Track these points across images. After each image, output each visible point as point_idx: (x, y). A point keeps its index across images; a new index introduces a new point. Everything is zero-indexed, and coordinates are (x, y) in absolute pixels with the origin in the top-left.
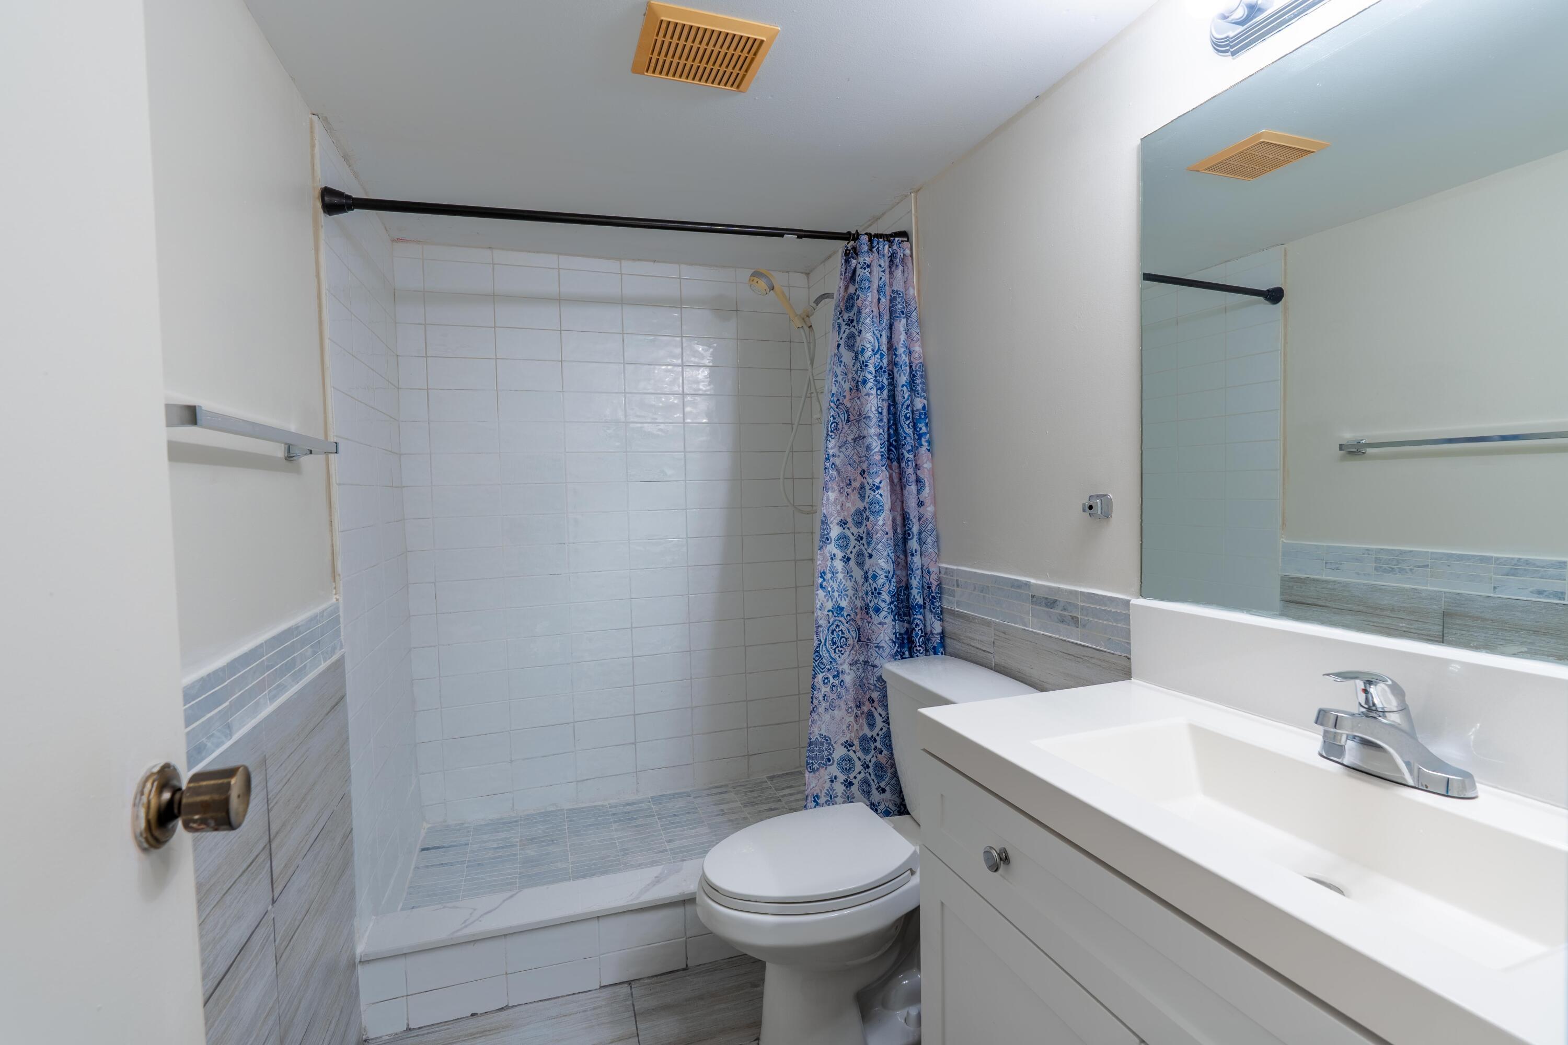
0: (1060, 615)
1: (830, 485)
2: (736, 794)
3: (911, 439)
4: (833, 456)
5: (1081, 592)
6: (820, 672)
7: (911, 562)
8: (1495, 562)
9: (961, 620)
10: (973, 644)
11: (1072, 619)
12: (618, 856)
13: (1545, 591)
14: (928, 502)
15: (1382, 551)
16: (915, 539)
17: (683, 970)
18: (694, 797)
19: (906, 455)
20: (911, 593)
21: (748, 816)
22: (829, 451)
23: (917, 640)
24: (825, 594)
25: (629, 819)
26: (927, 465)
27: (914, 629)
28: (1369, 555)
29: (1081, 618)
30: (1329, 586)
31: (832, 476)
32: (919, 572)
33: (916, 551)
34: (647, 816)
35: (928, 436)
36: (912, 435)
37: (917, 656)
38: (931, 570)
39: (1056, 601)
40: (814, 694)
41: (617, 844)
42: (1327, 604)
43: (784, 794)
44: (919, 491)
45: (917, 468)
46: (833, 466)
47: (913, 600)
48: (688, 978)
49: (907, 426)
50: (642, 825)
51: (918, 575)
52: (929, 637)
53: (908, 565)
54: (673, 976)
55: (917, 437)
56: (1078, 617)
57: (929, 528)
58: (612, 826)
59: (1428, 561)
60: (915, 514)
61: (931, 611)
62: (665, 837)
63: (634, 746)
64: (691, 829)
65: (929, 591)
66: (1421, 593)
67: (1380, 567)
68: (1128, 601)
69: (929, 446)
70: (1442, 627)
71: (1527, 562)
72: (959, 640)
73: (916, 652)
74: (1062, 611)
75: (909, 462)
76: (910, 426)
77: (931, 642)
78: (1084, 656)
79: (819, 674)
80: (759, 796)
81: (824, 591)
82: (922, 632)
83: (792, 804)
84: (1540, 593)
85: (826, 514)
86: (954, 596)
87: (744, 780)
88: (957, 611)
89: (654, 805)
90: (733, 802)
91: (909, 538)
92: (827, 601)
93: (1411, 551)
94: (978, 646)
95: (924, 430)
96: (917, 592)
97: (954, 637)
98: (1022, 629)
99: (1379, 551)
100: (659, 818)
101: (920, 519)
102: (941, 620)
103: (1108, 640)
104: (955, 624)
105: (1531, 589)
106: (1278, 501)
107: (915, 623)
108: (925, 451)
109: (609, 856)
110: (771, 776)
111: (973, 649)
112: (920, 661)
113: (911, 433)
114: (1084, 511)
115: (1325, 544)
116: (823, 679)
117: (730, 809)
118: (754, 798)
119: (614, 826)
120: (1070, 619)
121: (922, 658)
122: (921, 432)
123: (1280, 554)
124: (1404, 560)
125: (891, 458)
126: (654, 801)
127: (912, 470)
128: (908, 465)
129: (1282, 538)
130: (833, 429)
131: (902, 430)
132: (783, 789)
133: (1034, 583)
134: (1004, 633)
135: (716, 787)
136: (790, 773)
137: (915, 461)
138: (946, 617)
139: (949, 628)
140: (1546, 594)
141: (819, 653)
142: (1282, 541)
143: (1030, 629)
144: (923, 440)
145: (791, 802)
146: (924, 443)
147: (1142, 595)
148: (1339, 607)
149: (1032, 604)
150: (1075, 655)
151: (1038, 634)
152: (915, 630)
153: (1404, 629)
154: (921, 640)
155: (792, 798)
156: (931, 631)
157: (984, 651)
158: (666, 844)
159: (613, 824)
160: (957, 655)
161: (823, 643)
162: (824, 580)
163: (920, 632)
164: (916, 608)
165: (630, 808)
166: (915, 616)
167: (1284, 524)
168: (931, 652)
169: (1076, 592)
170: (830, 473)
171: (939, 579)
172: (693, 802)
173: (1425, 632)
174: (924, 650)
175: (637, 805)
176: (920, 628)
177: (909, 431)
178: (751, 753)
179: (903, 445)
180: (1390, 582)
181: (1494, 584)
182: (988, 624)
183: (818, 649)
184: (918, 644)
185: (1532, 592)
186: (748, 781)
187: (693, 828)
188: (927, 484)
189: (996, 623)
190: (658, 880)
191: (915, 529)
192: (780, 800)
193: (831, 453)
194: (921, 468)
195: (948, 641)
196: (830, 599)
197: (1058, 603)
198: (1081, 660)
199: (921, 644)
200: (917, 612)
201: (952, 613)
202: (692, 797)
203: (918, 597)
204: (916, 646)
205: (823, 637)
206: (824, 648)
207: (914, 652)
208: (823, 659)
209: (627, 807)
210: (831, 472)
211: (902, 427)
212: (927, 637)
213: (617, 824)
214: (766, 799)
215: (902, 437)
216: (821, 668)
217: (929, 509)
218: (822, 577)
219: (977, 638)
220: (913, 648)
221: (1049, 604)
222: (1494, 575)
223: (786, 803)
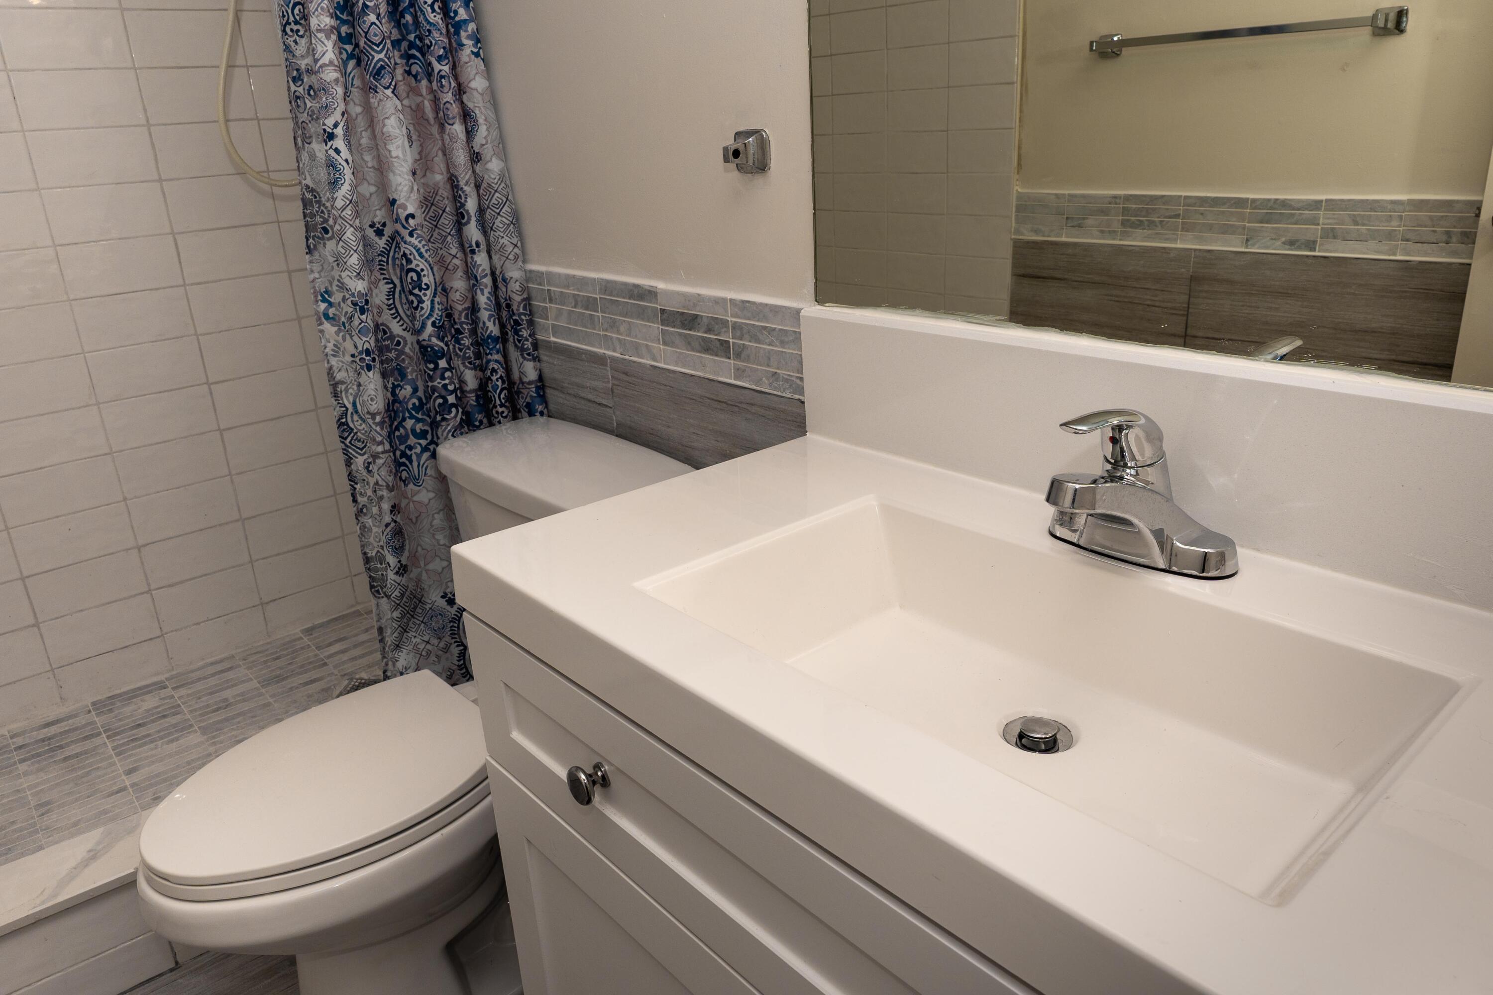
0: (704, 339)
1: (312, 130)
2: (249, 668)
3: (441, 33)
4: (308, 71)
5: (731, 300)
6: (357, 455)
7: (472, 264)
8: (1251, 205)
9: (561, 357)
10: (583, 395)
11: (721, 344)
12: (33, 818)
13: (1297, 241)
14: (487, 152)
15: (1131, 198)
16: (473, 222)
17: (171, 970)
18: (172, 688)
19: (437, 67)
20: (478, 318)
21: (271, 700)
22: (298, 62)
23: (497, 396)
24: (336, 328)
25: (52, 750)
26: (478, 84)
27: (489, 379)
28: (1116, 204)
29: (733, 342)
30: (1070, 251)
31: (313, 111)
32: (488, 281)
33: (478, 245)
34: (86, 738)
35: (472, 27)
36: (441, 25)
37: (499, 422)
38: (508, 275)
39: (696, 318)
40: (355, 489)
41: (30, 798)
42: (1066, 276)
43: (333, 652)
44: (470, 134)
45: (460, 91)
46: (312, 93)
47: (483, 329)
48: (180, 981)
49: (429, 9)
50: (77, 755)
51: (486, 286)
52: (518, 388)
53: (470, 270)
54: (153, 985)
55: (452, 30)
56: (729, 342)
57: (494, 201)
58: (17, 768)
59: (1180, 209)
60: (467, 177)
61: (516, 346)
62: (120, 766)
63: (36, 629)
64: (169, 742)
65: (509, 311)
66: (1169, 253)
67: (1128, 220)
68: (798, 311)
69: (475, 45)
70: (1187, 297)
71: (1284, 204)
72: (561, 390)
73: (496, 416)
74: (705, 332)
75: (443, 80)
76: (436, 7)
77: (522, 397)
78: (741, 403)
79: (357, 458)
80: (289, 664)
81: (332, 325)
82: (503, 382)
83: (345, 666)
84: (1291, 243)
85: (311, 185)
86: (547, 319)
87: (261, 643)
88: (555, 343)
89: (98, 715)
90: (244, 682)
91: (464, 221)
92: (344, 339)
93: (1163, 196)
94: (590, 396)
95: (462, 14)
96: (487, 316)
97: (554, 386)
98: (652, 366)
99: (1128, 198)
100: (108, 737)
101: (477, 187)
102: (537, 359)
103: (773, 375)
104: (553, 364)
105: (1283, 239)
106: (1014, 130)
107: (491, 367)
108: (469, 56)
109: (13, 823)
110: (308, 628)
111: (583, 402)
112: (504, 432)
113: (440, 22)
114: (726, 160)
115: (1067, 192)
116: (366, 465)
117: (238, 695)
118: (281, 668)
119: (23, 767)
120: (718, 345)
121: (508, 424)
122: (457, 19)
123: (1014, 209)
124: (1154, 209)
125: (414, 73)
126: (98, 709)
127: (450, 94)
128: (442, 86)
129: (1017, 185)
130: (298, 18)
131: (422, 16)
132: (330, 645)
133: (662, 289)
134: (626, 374)
135: (212, 664)
136: (340, 617)
137: (456, 77)
138: (543, 354)
139: (547, 372)
140: (1298, 244)
141: (348, 425)
142: (1017, 190)
143: (662, 365)
144: (463, 34)
145: (344, 663)
146: (465, 41)
147: (821, 298)
148: (1079, 279)
149: (662, 325)
150: (729, 402)
151: (674, 372)
152: (492, 380)
153: (1148, 302)
154: (502, 396)
155: (345, 657)
156: (520, 379)
157: (600, 404)
158: (124, 777)
159: (19, 765)
160: (562, 416)
161: (351, 410)
162: (331, 305)
163: (499, 383)
164: (488, 343)
165: (53, 730)
166: (489, 357)
167: (1019, 165)
168: (525, 414)
169: (724, 300)
170: (308, 106)
171: (524, 289)
172: (173, 697)
173: (1169, 305)
174: (509, 412)
175: (66, 723)
176: (498, 376)
177: (436, 18)
178: (266, 600)
179: (429, 47)
180: (1137, 240)
181: (1247, 235)
182: (601, 360)
183: (344, 420)
184: (498, 402)
185: (1284, 243)
186: (268, 643)
187: (172, 741)
188: (481, 120)
189: (613, 359)
190: (93, 856)
191: (471, 205)
192: (325, 664)
193: (303, 67)
194: (468, 90)
195: (549, 392)
196: (348, 337)
197: (699, 320)
198: (736, 409)
199: (503, 401)
200: (491, 349)
201: (549, 346)
202: (170, 689)
203: (490, 325)
204: (495, 407)
205: (348, 401)
206: (356, 417)
207: (493, 416)
208: (359, 434)
209: (46, 730)
210: (309, 104)
211: (422, 11)
212: (512, 388)
213: (29, 763)
214: (302, 666)
215: (424, 30)
216: (357, 448)
217: (494, 166)
218: (324, 300)
219: (588, 385)
220: (492, 410)
221: (686, 322)
222: (1248, 223)
223: (335, 667)
